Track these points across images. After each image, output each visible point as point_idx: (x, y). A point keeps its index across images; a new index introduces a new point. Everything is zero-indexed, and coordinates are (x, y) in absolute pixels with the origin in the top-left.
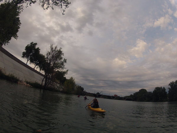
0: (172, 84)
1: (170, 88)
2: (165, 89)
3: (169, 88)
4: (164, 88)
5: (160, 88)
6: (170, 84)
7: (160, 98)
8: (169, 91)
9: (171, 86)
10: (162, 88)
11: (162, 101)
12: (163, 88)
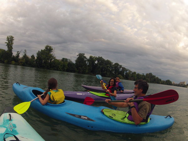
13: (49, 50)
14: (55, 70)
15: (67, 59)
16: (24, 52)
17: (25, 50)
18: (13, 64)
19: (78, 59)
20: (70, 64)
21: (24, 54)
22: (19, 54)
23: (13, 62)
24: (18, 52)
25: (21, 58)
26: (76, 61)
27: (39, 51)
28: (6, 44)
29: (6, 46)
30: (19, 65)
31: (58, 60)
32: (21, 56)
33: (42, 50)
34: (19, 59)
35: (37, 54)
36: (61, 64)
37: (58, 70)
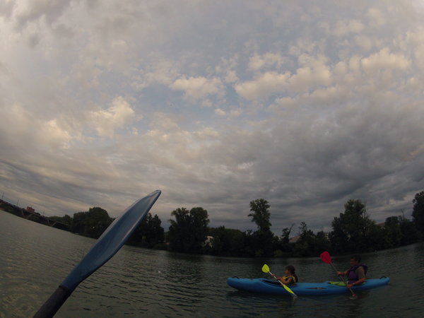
0: (180, 214)
1: (175, 221)
2: (159, 221)
3: (171, 220)
4: (156, 216)
6: (174, 213)
7: (144, 238)
8: (171, 228)
9: (177, 216)
10: (151, 216)
12: (153, 216)
13: (355, 210)
14: (378, 249)
15: (396, 218)
16: (300, 228)
17: (303, 223)
18: (278, 257)
19: (416, 208)
20: (405, 225)
21: (301, 233)
22: (289, 233)
23: (278, 252)
24: (285, 230)
25: (295, 241)
26: (414, 215)
27: (336, 218)
28: (252, 218)
29: (252, 221)
30: (292, 257)
31: (379, 227)
32: (294, 236)
33: (341, 214)
34: (294, 245)
35: (334, 225)
36: (388, 233)
37: (383, 248)
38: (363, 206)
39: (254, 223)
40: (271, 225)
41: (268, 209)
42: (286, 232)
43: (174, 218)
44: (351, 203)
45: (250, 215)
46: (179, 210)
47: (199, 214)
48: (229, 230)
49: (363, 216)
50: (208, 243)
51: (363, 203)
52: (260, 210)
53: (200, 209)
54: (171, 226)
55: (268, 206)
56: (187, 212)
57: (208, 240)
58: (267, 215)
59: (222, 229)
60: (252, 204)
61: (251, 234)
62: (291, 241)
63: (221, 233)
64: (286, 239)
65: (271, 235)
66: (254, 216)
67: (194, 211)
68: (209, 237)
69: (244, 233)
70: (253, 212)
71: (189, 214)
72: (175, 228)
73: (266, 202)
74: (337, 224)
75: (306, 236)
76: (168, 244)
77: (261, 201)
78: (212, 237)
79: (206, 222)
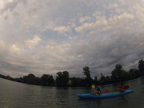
0: (59, 74)
1: (58, 76)
2: (52, 77)
3: (56, 76)
4: (51, 75)
5: (48, 75)
6: (57, 73)
7: (48, 83)
9: (58, 75)
10: (49, 75)
11: (50, 86)
12: (50, 75)
13: (119, 67)
14: (128, 80)
15: (133, 69)
16: (101, 75)
17: (102, 74)
20: (136, 71)
21: (101, 77)
22: (97, 77)
24: (95, 76)
25: (99, 80)
26: (139, 68)
27: (112, 71)
28: (84, 73)
29: (84, 74)
30: (99, 85)
31: (127, 72)
32: (99, 78)
33: (114, 70)
34: (99, 81)
36: (131, 75)
37: (130, 80)
38: (121, 66)
39: (85, 75)
40: (90, 75)
41: (89, 70)
42: (96, 77)
43: (57, 75)
44: (117, 65)
45: (83, 72)
46: (59, 72)
47: (66, 73)
48: (76, 78)
49: (122, 69)
50: (70, 83)
51: (121, 65)
52: (86, 70)
53: (66, 72)
54: (56, 78)
55: (89, 69)
56: (62, 73)
57: (70, 82)
58: (89, 72)
59: (74, 78)
60: (84, 68)
61: (84, 79)
62: (98, 80)
63: (74, 79)
64: (96, 79)
65: (91, 78)
66: (85, 72)
67: (64, 72)
68: (70, 81)
69: (81, 79)
70: (84, 71)
71: (62, 74)
72: (58, 79)
73: (88, 67)
74: (113, 73)
75: (103, 78)
76: (56, 84)
77: (87, 67)
78: (71, 81)
79: (68, 76)
